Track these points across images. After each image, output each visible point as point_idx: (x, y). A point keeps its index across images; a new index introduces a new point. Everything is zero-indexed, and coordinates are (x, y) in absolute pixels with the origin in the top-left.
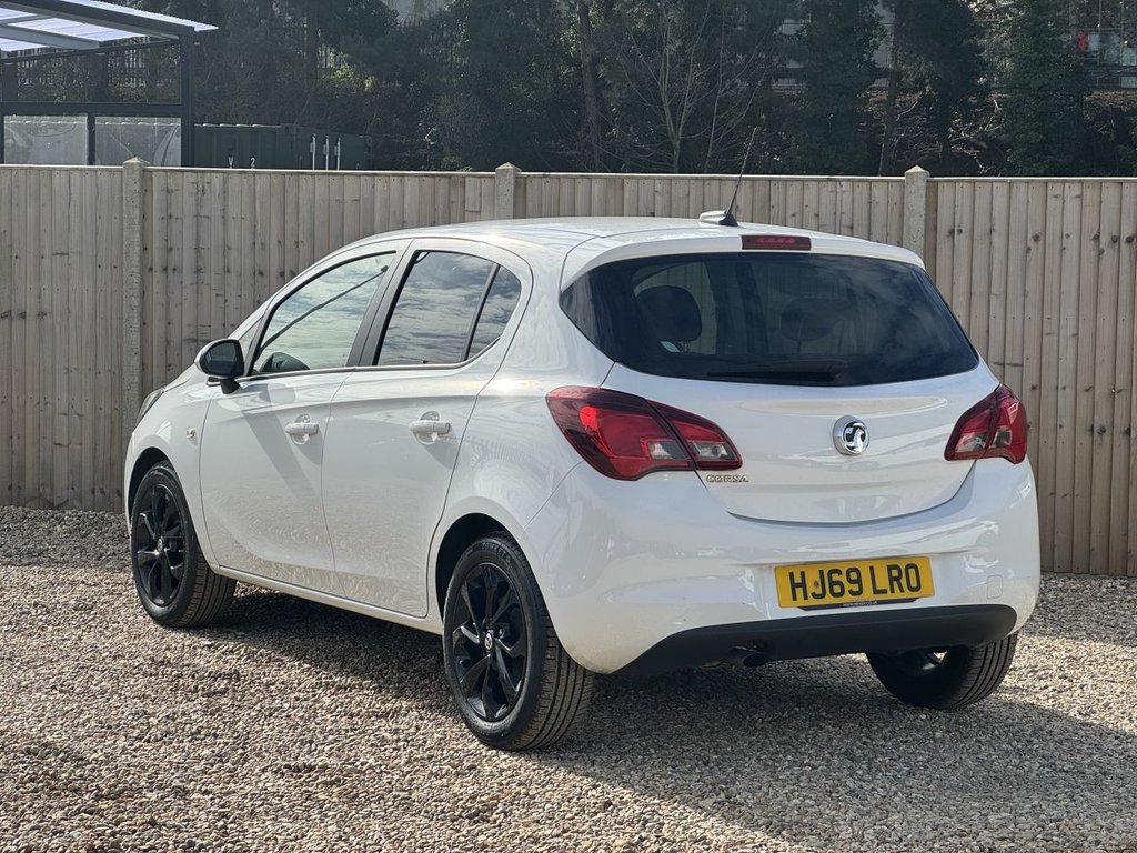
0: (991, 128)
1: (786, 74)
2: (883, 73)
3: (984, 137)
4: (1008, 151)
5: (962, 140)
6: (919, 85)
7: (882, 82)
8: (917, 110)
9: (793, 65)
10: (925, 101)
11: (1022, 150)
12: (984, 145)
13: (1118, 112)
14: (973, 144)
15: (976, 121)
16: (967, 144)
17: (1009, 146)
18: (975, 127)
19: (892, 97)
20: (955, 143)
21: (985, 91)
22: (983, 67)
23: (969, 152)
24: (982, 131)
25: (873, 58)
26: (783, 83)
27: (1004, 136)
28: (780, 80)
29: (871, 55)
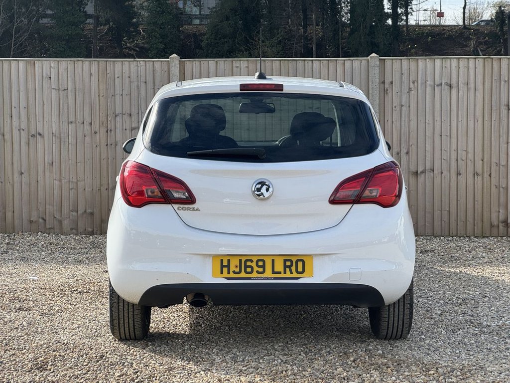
0: (140, 42)
1: (46, 16)
2: (90, 16)
3: (137, 46)
4: (149, 52)
5: (128, 47)
6: (107, 22)
7: (89, 21)
8: (107, 33)
9: (50, 12)
10: (110, 29)
11: (155, 52)
12: (137, 49)
13: (195, 36)
14: (133, 49)
15: (133, 39)
16: (130, 49)
17: (149, 49)
18: (133, 41)
19: (96, 27)
20: (124, 48)
21: (136, 26)
22: (135, 15)
23: (131, 53)
24: (137, 43)
25: (85, 10)
26: (45, 21)
27: (146, 45)
28: (44, 19)
29: (84, 8)
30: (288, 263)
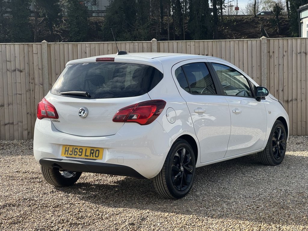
0: (63, 27)
1: (7, 12)
2: (32, 12)
3: (61, 29)
4: (70, 33)
5: (56, 30)
6: (44, 15)
8: (43, 22)
9: (9, 10)
10: (45, 20)
11: (74, 33)
12: (62, 31)
13: (96, 23)
14: (59, 31)
15: (59, 25)
16: (57, 31)
18: (59, 27)
19: (36, 19)
20: (54, 31)
21: (61, 17)
22: (60, 11)
23: (58, 33)
24: (61, 28)
25: (29, 8)
26: (6, 15)
27: (67, 29)
28: (5, 14)
29: (29, 7)
30: (92, 152)
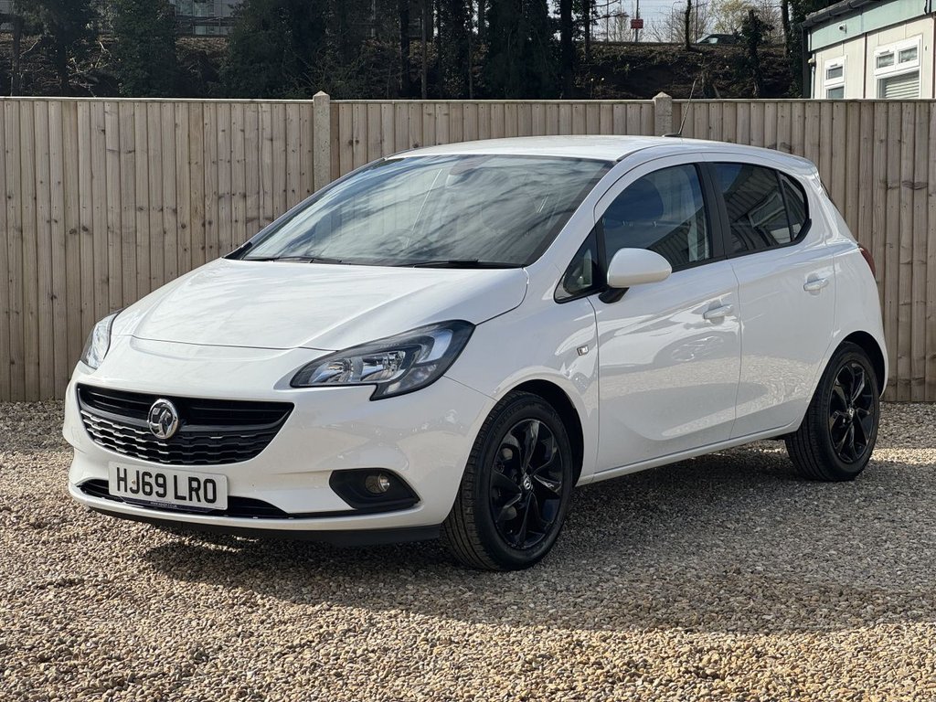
0: (100, 65)
2: (7, 18)
3: (95, 73)
4: (119, 84)
5: (77, 76)
6: (38, 29)
7: (5, 26)
8: (37, 48)
10: (44, 42)
11: (132, 84)
12: (96, 79)
13: (203, 56)
14: (86, 79)
15: (86, 60)
16: (82, 78)
17: (119, 81)
18: (88, 65)
19: (17, 38)
20: (71, 78)
21: (94, 35)
22: (90, 16)
23: (85, 85)
24: (94, 68)
27: (112, 72)
